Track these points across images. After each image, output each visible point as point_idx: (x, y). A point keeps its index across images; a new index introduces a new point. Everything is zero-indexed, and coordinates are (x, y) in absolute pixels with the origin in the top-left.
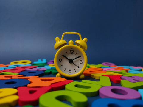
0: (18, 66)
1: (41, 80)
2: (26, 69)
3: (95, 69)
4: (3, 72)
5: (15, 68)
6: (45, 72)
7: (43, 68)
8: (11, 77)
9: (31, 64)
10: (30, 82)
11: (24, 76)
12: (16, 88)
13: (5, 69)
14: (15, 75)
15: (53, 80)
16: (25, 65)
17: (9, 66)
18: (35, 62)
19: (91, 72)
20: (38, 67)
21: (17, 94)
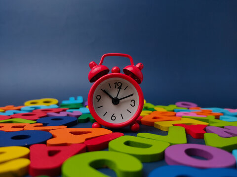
0: (36, 108)
1: (71, 132)
2: (50, 113)
3: (163, 113)
4: (12, 118)
5: (31, 111)
6: (79, 118)
7: (76, 112)
8: (23, 127)
9: (58, 104)
10: (53, 137)
11: (45, 125)
12: (28, 147)
13: (14, 113)
14: (29, 125)
15: (91, 132)
16: (49, 106)
17: (23, 108)
18: (65, 102)
19: (155, 118)
20: (68, 111)
21: (27, 157)
